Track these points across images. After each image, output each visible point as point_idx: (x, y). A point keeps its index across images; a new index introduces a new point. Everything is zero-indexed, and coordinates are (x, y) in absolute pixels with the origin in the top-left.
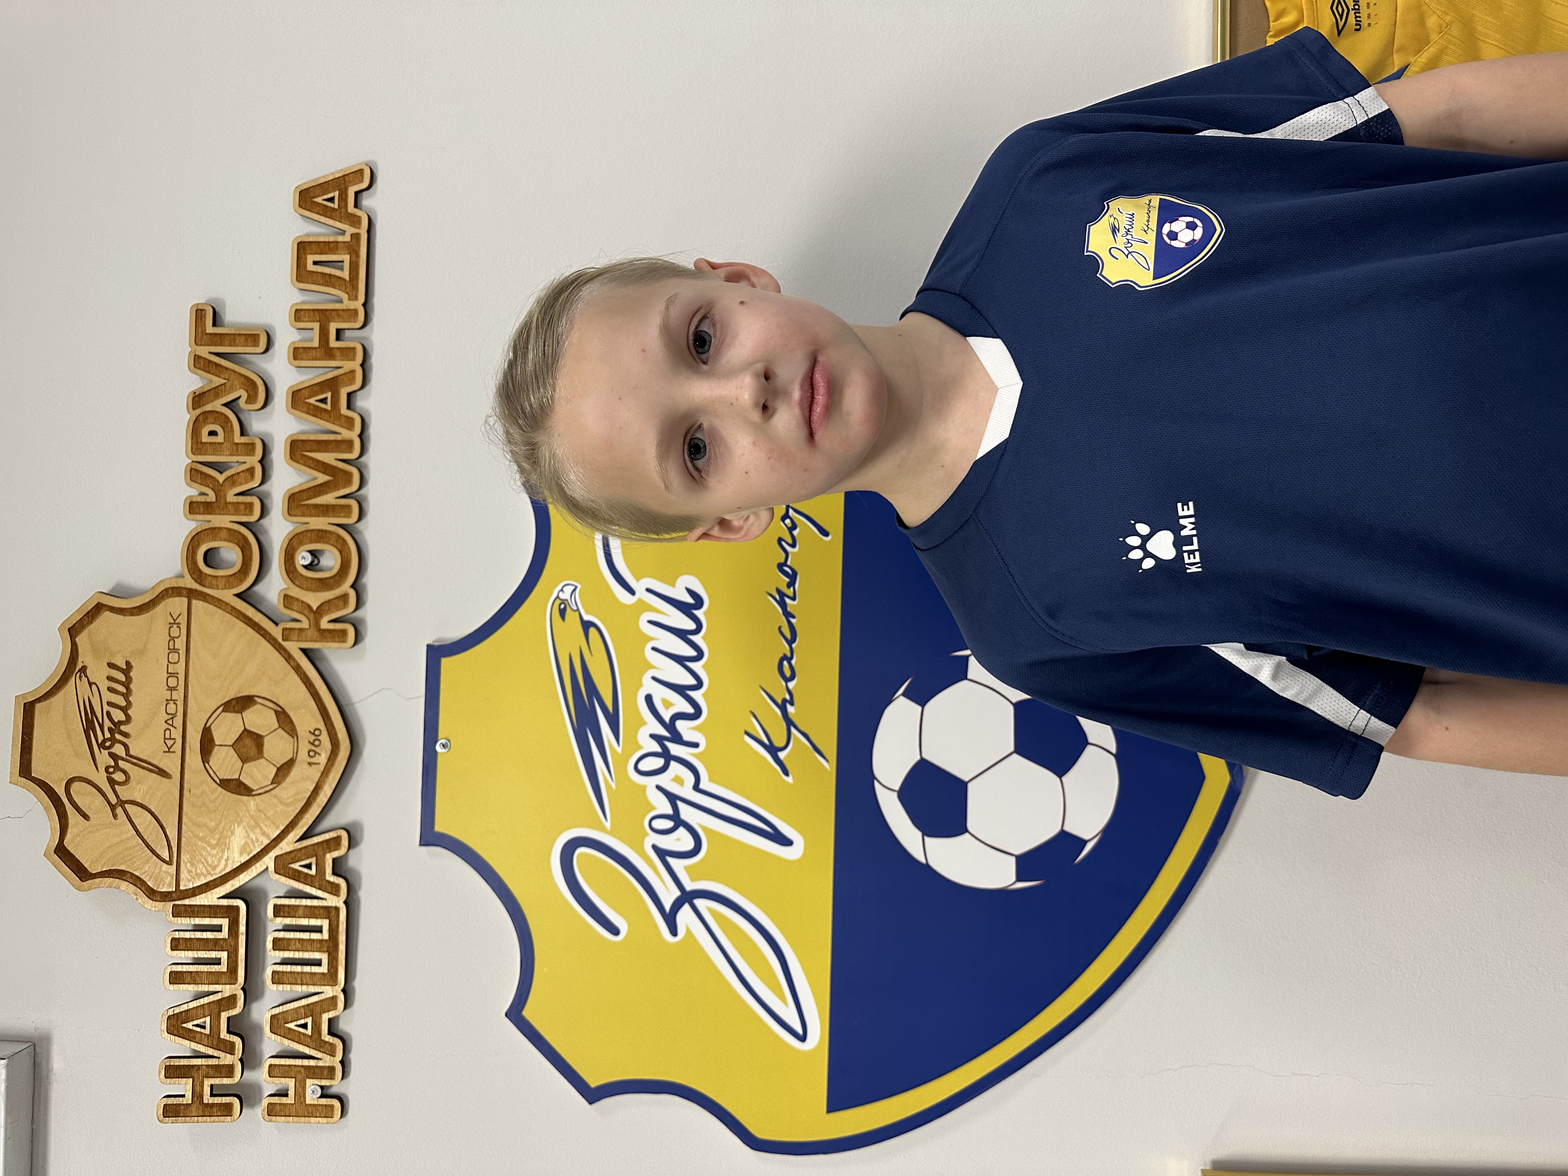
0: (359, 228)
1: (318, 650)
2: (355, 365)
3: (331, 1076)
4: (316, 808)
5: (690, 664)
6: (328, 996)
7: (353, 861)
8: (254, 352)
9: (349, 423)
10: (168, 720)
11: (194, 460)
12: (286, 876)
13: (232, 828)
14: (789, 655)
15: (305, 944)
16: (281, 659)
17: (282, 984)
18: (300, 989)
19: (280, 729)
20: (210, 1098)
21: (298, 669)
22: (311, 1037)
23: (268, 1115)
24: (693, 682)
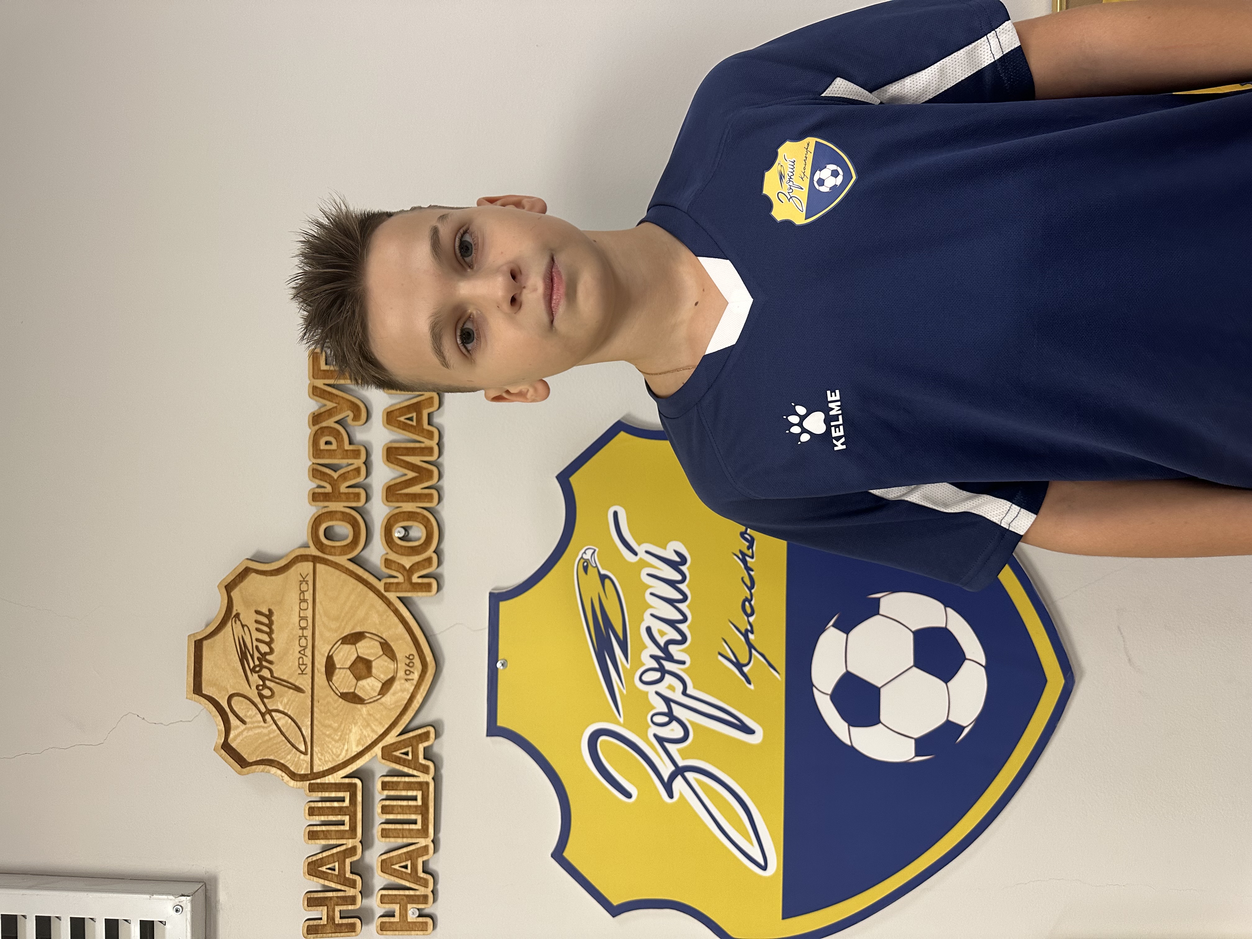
1: (411, 598)
3: (425, 902)
4: (412, 711)
5: (678, 605)
6: (422, 845)
7: (436, 749)
9: (430, 435)
10: (301, 651)
11: (314, 462)
12: (390, 761)
13: (350, 728)
14: (749, 597)
15: (405, 809)
16: (384, 605)
17: (389, 837)
18: (400, 841)
19: (384, 656)
20: (339, 920)
21: (396, 612)
22: (410, 874)
23: (381, 930)
24: (680, 617)
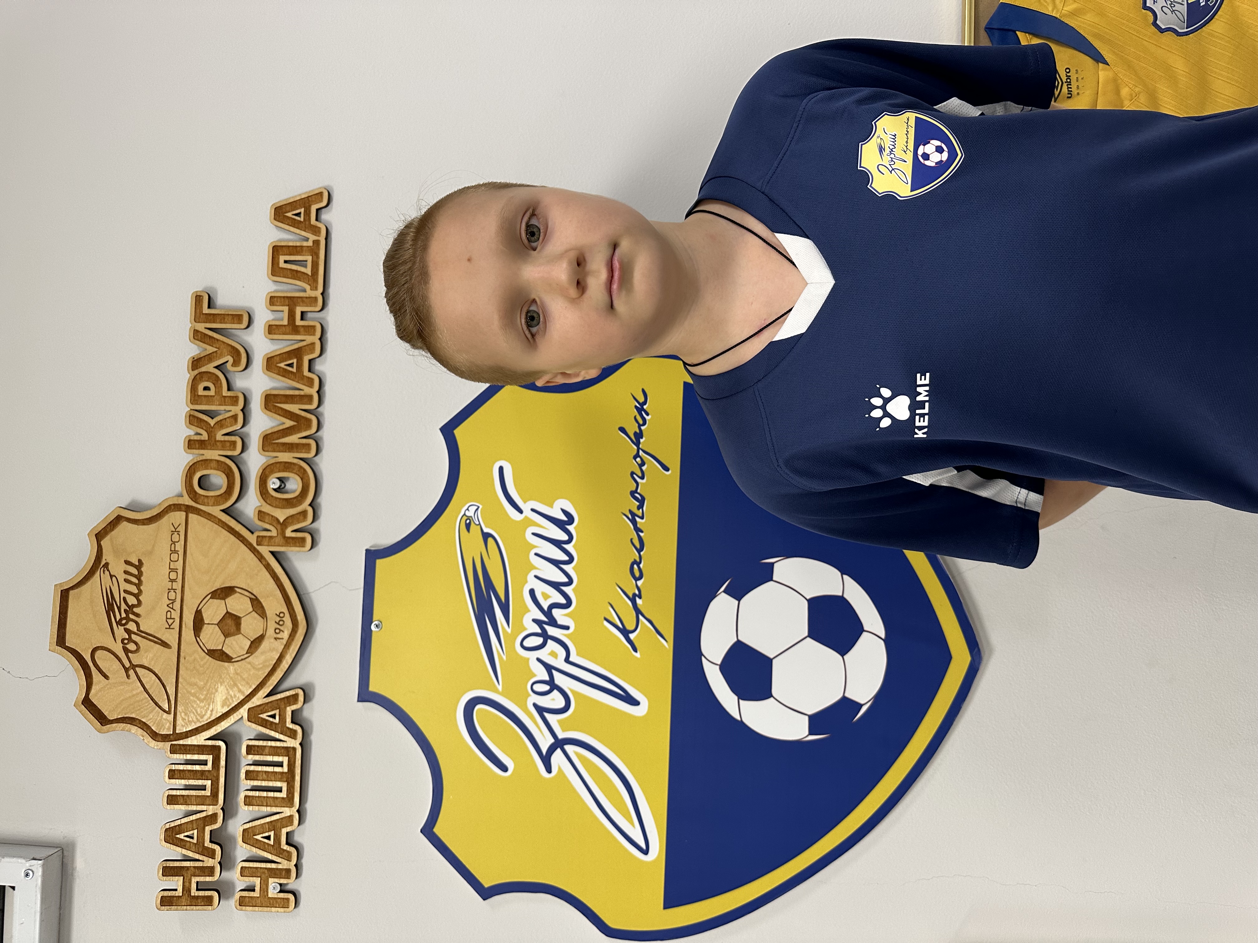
0: (319, 236)
1: (283, 552)
2: (315, 339)
3: (288, 876)
4: (280, 672)
5: (564, 567)
6: (286, 815)
7: (306, 713)
8: (238, 328)
9: (310, 382)
10: (169, 604)
11: (192, 408)
12: (256, 724)
13: (216, 687)
14: (638, 560)
15: (270, 775)
16: (255, 559)
17: (252, 805)
18: (264, 810)
19: (254, 612)
20: (196, 892)
21: (268, 567)
22: (273, 846)
23: (240, 905)
24: (565, 580)
